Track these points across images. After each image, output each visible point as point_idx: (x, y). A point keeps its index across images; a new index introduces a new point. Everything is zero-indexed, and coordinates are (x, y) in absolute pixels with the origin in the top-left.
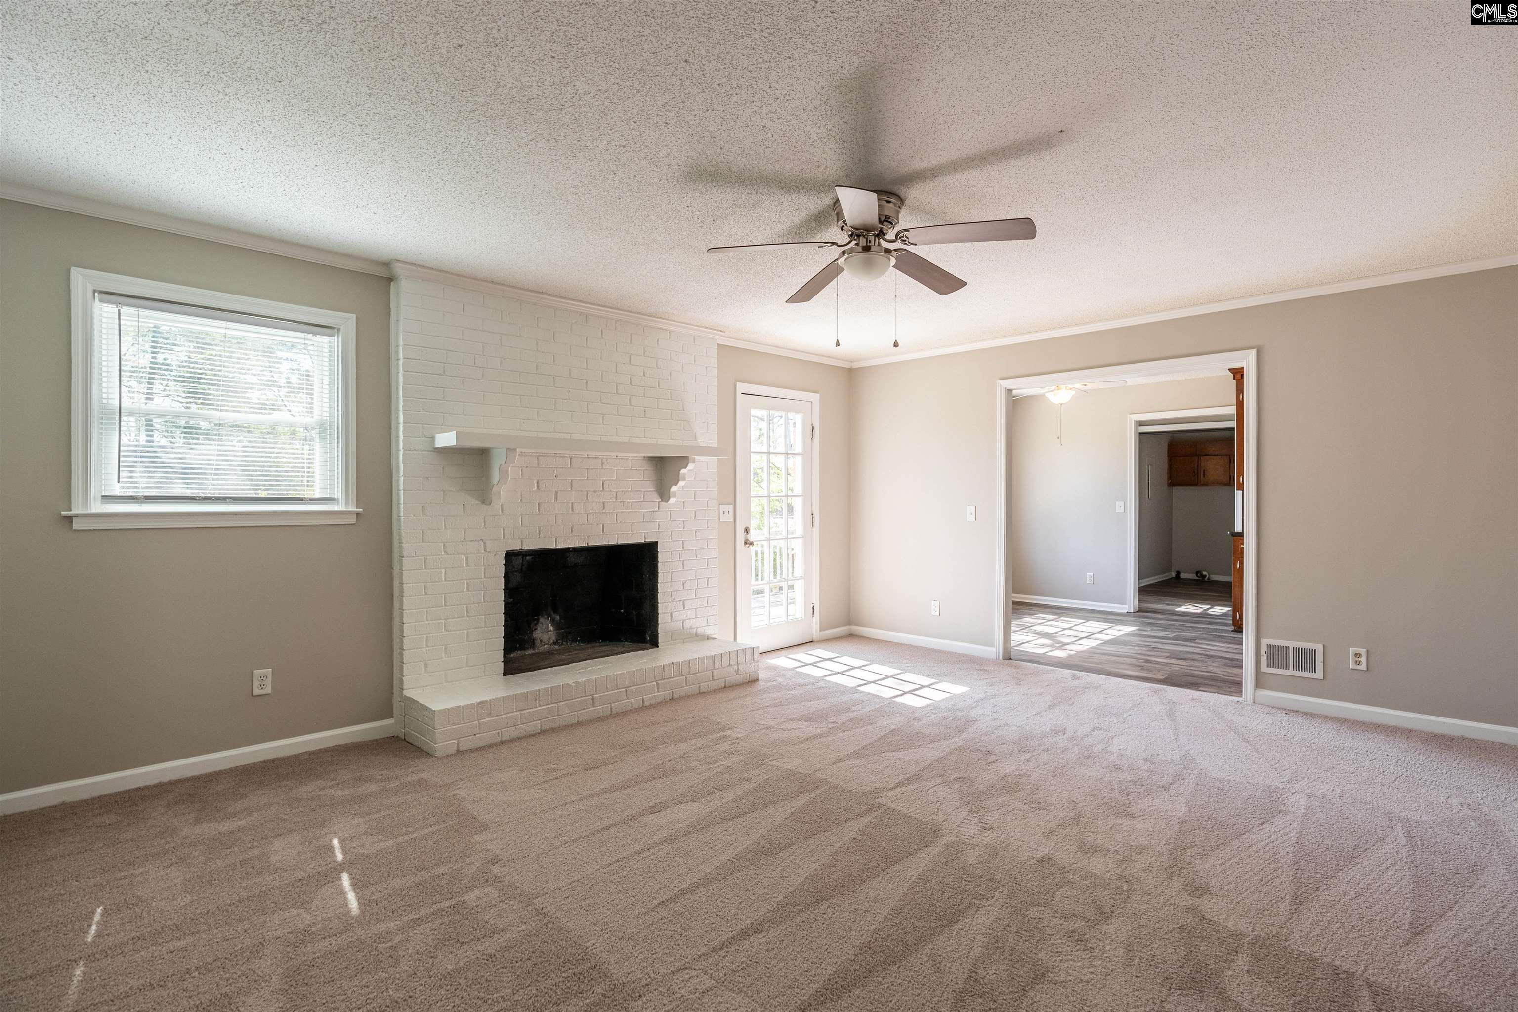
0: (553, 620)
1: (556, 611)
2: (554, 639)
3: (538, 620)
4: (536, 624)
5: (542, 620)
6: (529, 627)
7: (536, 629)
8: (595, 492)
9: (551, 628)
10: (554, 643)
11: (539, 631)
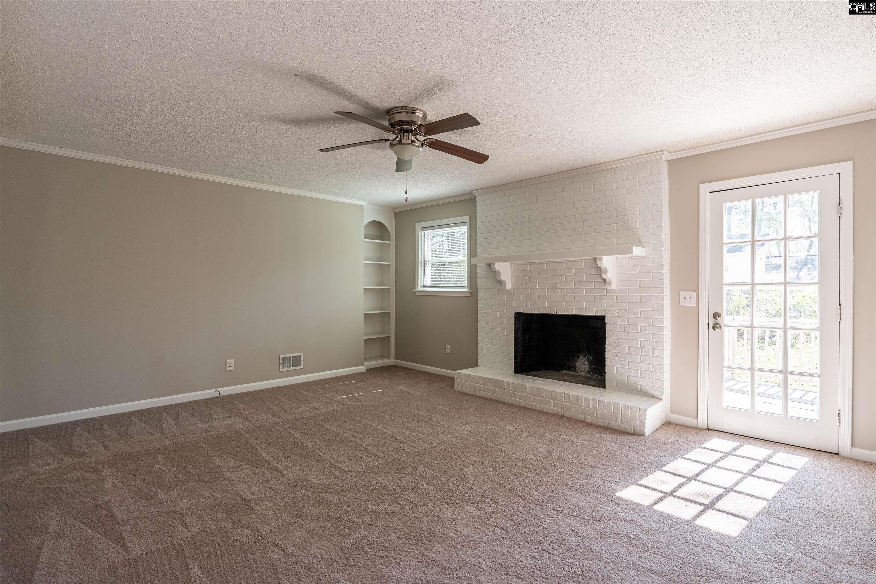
0: (588, 359)
1: (590, 354)
2: (587, 370)
3: (579, 357)
4: (577, 359)
5: (581, 357)
6: (574, 359)
7: (577, 361)
8: (560, 282)
9: (587, 363)
10: (587, 372)
11: (578, 363)
